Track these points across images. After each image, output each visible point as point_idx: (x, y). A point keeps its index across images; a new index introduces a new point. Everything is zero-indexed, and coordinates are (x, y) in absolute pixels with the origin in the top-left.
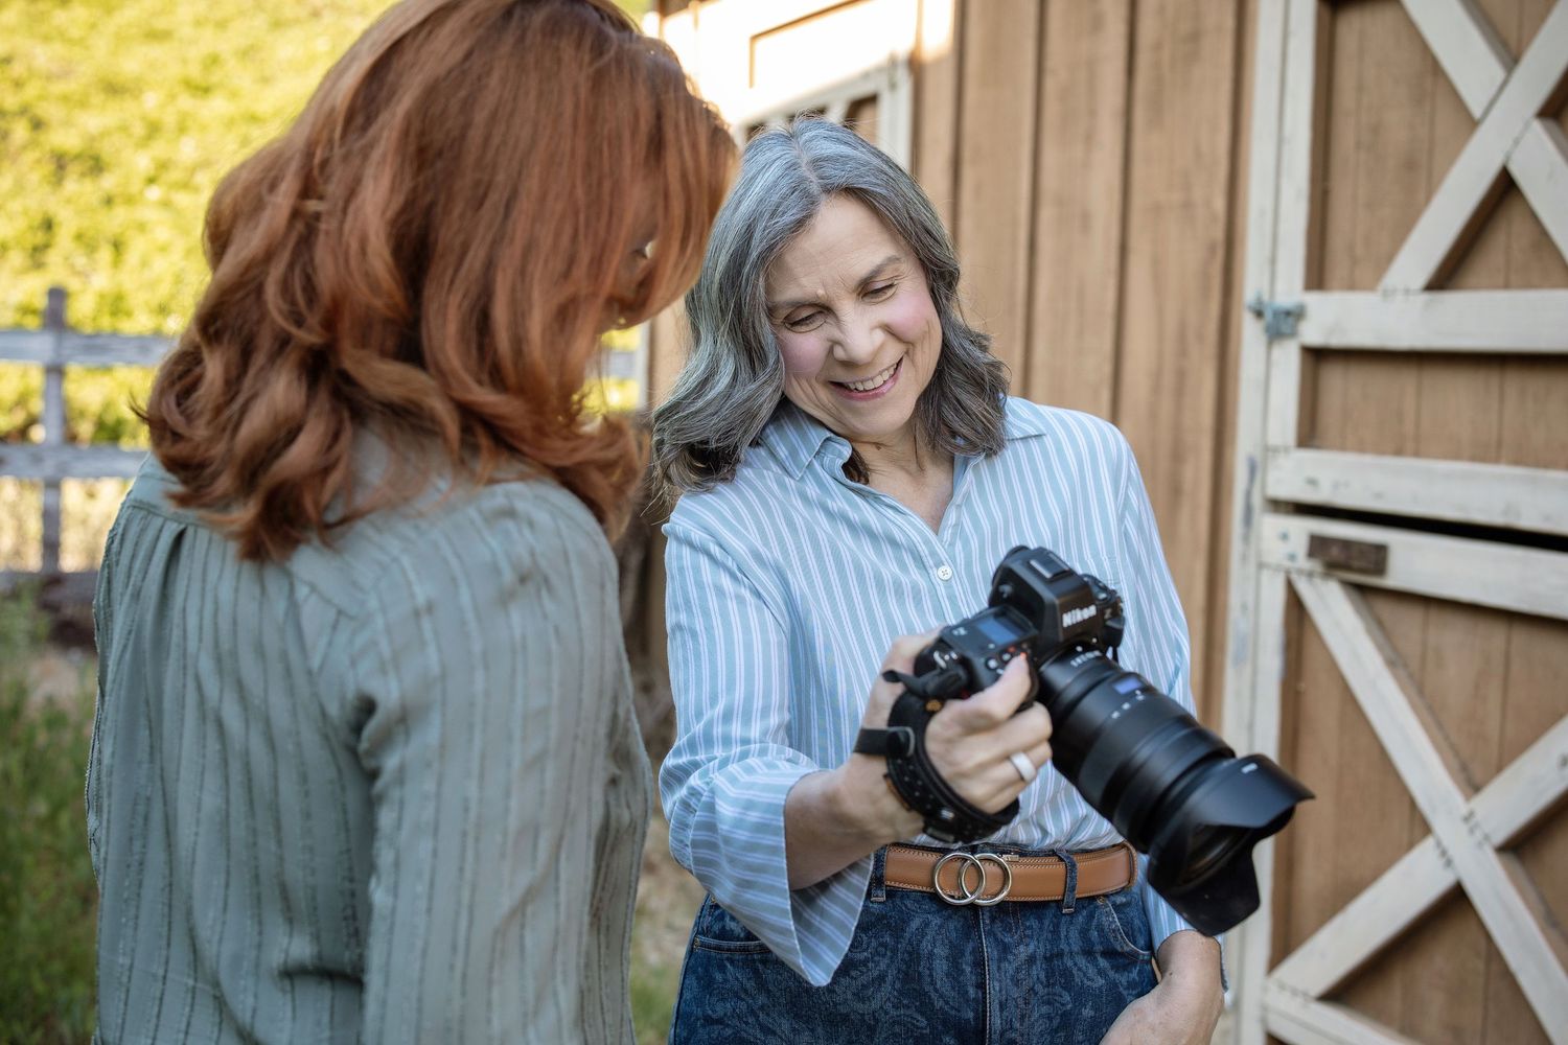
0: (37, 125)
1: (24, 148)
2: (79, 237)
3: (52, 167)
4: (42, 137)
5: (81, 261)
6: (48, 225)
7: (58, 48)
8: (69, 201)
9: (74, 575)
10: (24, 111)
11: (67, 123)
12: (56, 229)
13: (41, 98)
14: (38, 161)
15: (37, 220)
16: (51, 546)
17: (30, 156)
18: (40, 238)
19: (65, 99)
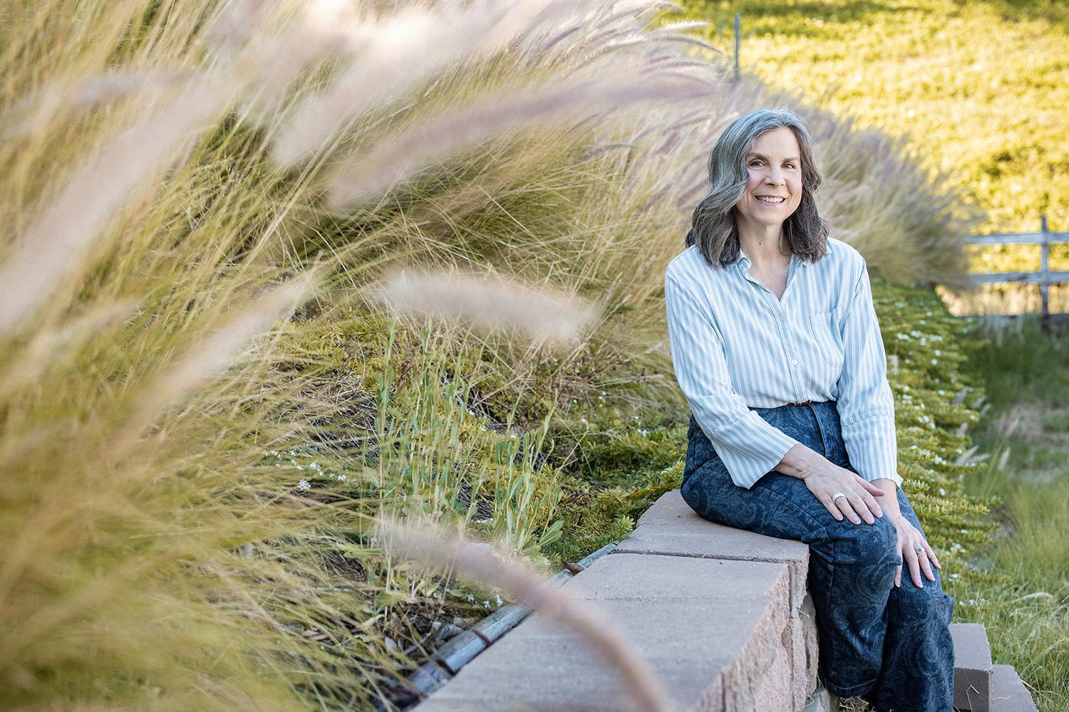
0: (1041, 151)
1: (1035, 163)
2: (1061, 201)
3: (1048, 171)
4: (1043, 157)
5: (1061, 212)
6: (1047, 197)
7: (1051, 112)
8: (1056, 185)
9: (1055, 315)
10: (1035, 146)
11: (1056, 149)
12: (1050, 198)
13: (1043, 138)
14: (1042, 168)
15: (1042, 195)
16: (1045, 305)
17: (1038, 166)
18: (1043, 203)
19: (1053, 137)
